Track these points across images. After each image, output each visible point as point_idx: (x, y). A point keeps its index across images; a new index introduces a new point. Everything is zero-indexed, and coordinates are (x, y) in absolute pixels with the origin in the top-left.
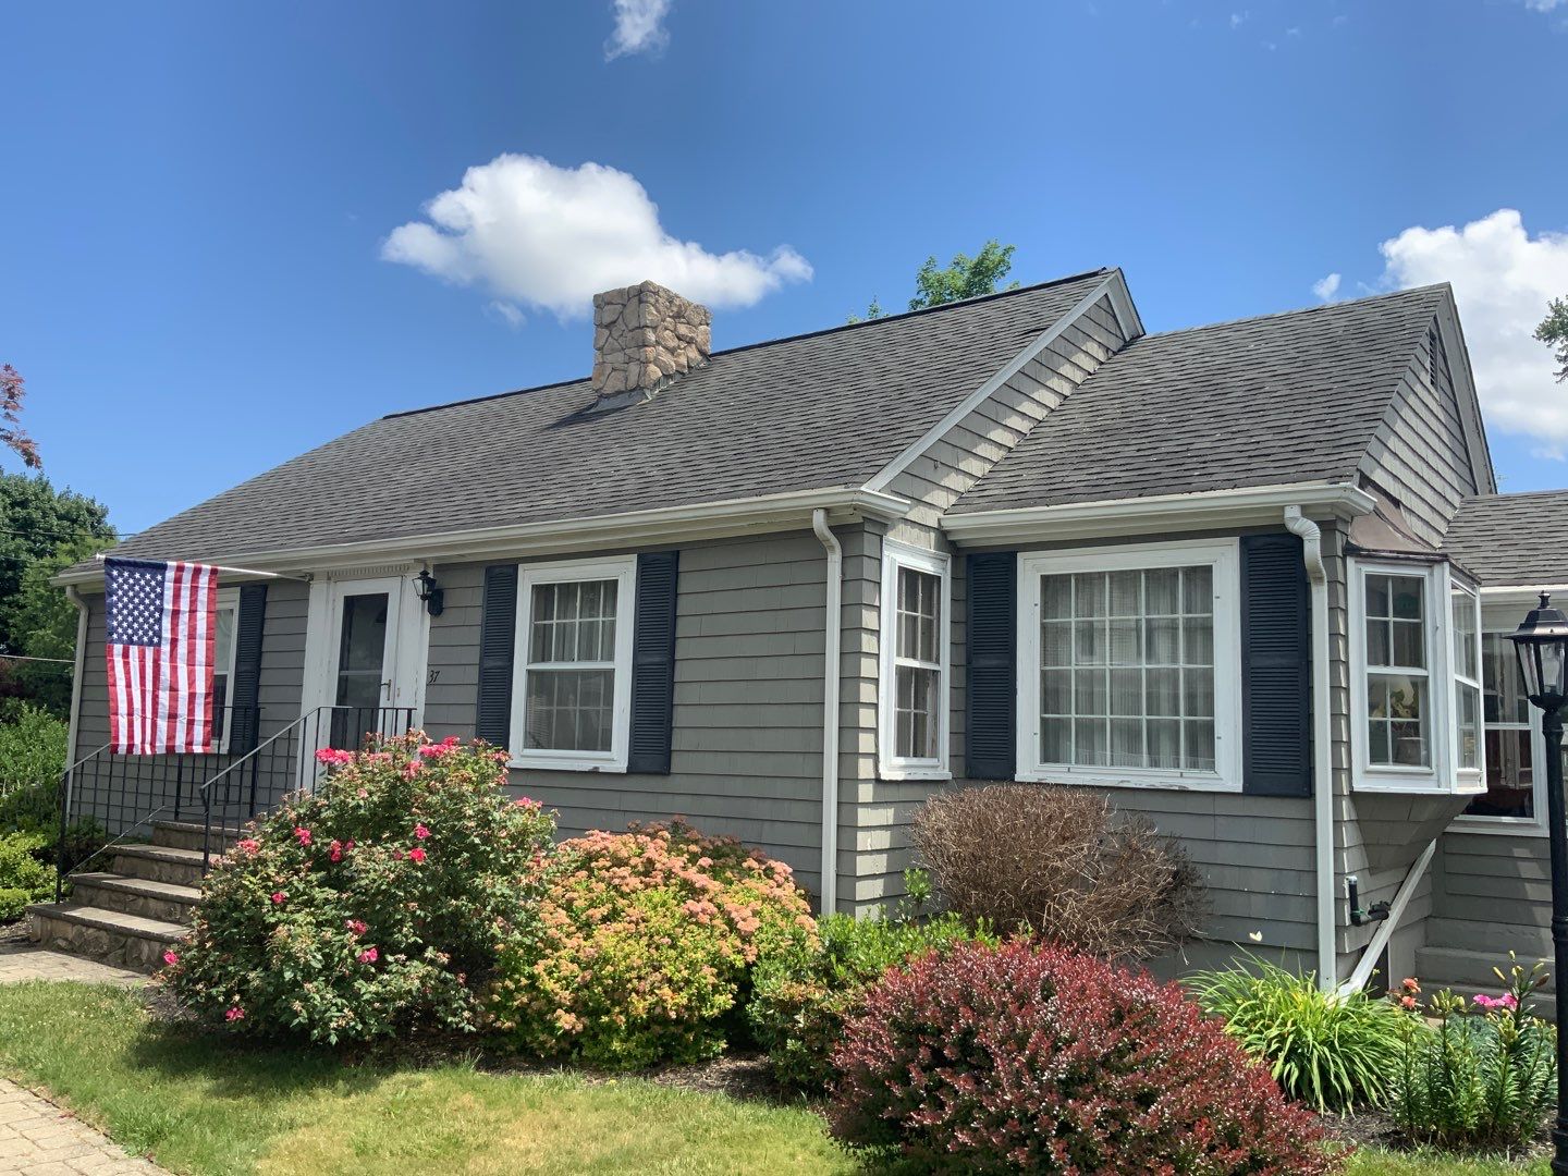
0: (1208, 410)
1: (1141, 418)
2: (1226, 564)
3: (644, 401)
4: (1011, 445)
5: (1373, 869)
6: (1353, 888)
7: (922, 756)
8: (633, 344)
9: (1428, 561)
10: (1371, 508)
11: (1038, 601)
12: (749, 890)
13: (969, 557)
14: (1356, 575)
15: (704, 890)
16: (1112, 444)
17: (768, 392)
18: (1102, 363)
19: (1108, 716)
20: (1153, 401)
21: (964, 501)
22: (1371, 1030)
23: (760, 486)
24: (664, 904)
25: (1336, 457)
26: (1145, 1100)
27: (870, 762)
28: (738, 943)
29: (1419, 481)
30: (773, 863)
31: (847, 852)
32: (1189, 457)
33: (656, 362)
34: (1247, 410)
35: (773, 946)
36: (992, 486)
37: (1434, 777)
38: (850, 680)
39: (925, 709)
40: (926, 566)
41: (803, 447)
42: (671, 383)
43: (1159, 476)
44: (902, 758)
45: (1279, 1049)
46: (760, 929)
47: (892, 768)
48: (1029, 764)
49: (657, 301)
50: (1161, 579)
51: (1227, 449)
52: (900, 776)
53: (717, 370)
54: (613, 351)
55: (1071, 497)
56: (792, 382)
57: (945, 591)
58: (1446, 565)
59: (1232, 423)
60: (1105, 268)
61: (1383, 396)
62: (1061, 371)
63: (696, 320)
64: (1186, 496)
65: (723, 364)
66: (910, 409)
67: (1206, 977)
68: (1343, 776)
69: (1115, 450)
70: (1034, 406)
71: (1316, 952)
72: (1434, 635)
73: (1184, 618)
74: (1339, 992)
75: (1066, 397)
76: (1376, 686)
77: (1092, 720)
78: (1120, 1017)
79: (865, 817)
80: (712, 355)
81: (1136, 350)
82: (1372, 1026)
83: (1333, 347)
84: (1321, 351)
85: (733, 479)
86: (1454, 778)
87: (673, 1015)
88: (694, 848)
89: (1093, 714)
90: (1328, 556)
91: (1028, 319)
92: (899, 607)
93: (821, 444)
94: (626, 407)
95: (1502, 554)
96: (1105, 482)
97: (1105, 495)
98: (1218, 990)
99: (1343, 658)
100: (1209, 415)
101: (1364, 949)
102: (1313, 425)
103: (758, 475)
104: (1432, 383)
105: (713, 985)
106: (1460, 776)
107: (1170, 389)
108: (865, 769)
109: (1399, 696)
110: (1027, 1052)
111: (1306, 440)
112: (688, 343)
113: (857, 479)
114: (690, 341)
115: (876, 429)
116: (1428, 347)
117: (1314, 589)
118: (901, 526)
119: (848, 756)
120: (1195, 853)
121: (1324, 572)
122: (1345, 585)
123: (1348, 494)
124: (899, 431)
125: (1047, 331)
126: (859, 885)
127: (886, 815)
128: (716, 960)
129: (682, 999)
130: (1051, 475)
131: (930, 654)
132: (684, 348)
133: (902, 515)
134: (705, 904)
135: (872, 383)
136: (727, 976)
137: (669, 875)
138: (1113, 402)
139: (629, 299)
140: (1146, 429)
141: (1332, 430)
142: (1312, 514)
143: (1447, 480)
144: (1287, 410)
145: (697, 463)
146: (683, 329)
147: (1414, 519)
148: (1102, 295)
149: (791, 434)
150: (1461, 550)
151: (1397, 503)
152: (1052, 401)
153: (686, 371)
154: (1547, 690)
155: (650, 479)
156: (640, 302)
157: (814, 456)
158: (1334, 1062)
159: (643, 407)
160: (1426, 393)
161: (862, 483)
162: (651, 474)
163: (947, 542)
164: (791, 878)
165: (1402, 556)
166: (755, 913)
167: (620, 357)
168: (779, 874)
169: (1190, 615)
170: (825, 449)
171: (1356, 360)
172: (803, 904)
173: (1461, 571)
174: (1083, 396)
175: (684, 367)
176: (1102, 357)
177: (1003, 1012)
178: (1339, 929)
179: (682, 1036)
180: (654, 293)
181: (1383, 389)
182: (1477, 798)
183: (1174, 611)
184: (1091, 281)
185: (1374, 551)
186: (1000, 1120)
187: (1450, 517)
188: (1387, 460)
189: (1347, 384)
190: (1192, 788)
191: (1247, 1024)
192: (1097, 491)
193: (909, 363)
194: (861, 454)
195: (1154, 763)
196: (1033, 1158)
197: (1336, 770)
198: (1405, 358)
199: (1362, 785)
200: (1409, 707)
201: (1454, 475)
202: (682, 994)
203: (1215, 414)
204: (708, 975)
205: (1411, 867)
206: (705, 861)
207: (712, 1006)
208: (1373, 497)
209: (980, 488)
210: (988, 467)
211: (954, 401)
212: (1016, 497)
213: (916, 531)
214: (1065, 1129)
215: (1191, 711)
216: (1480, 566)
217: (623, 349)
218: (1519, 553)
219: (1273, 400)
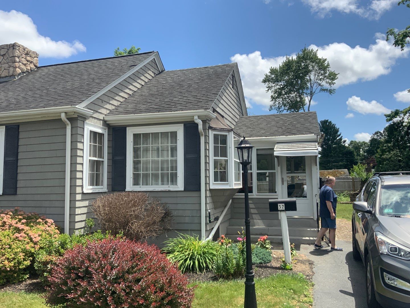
0: (178, 91)
1: (161, 92)
2: (180, 131)
3: (15, 80)
4: (127, 98)
5: (215, 208)
6: (209, 213)
7: (99, 185)
8: (11, 62)
9: (228, 131)
10: (215, 117)
11: (132, 141)
12: (38, 228)
13: (113, 128)
14: (211, 134)
15: (23, 230)
16: (153, 98)
17: (54, 78)
18: (153, 77)
19: (151, 172)
20: (165, 88)
21: (111, 112)
22: (211, 250)
23: (45, 105)
24: (8, 235)
25: (207, 104)
26: (138, 281)
27: (80, 188)
28: (33, 245)
29: (229, 112)
30: (47, 220)
31: (72, 215)
32: (172, 103)
33: (19, 67)
34: (187, 91)
35: (45, 245)
36: (120, 108)
37: (229, 184)
38: (74, 164)
39: (99, 172)
40: (100, 131)
41: (61, 94)
42: (25, 74)
43: (164, 107)
44: (91, 186)
45: (188, 258)
46: (41, 240)
47: (88, 189)
48: (130, 186)
49: (19, 49)
50: (165, 135)
51: (181, 101)
52: (90, 191)
53: (40, 71)
54: (5, 63)
55: (141, 112)
56: (62, 76)
57: (105, 138)
58: (232, 132)
59: (184, 94)
60: (154, 51)
61: (219, 89)
62: (141, 78)
63: (33, 56)
64: (170, 112)
65: (42, 70)
66: (95, 85)
67: (171, 240)
68: (208, 185)
69: (154, 100)
70: (133, 87)
71: (201, 230)
72: (229, 149)
73: (170, 145)
74: (206, 240)
75: (143, 85)
76: (216, 162)
77: (147, 173)
78: (134, 257)
79: (78, 204)
80: (39, 67)
81: (162, 75)
82: (211, 249)
83: (209, 76)
84: (206, 77)
85: (37, 103)
86: (233, 184)
87: (8, 269)
88: (20, 217)
89: (147, 171)
90: (204, 129)
91: (132, 62)
92: (90, 142)
93: (67, 94)
94: (9, 81)
95: (247, 130)
96: (150, 108)
97: (150, 112)
98: (174, 243)
99: (208, 155)
100: (178, 92)
101: (213, 228)
102: (202, 96)
103: (45, 102)
104: (233, 87)
105: (24, 259)
106: (235, 184)
107: (170, 85)
108: (78, 190)
109: (221, 164)
110: (104, 272)
111: (200, 99)
112: (30, 62)
113: (75, 104)
114: (31, 62)
115: (84, 90)
116: (232, 78)
117: (201, 137)
118: (91, 119)
119: (73, 186)
120: (171, 207)
121: (203, 133)
122: (209, 137)
123: (209, 113)
124: (91, 91)
125: (137, 66)
126: (76, 224)
127: (86, 203)
128: (25, 251)
129: (12, 264)
130: (136, 106)
131: (101, 155)
132: (29, 64)
133: (91, 115)
134: (22, 234)
135: (86, 77)
136: (29, 255)
137: (10, 226)
138: (155, 87)
139: (10, 48)
140: (162, 95)
141: (207, 97)
142: (200, 118)
143: (236, 112)
144: (197, 91)
145: (27, 98)
146: (29, 58)
147: (227, 121)
148: (153, 58)
149: (58, 91)
150: (238, 129)
151: (223, 117)
152: (139, 86)
153: (30, 71)
154: (244, 161)
155: (11, 103)
156: (13, 49)
157: (64, 97)
158: (201, 259)
159: (14, 81)
160: (231, 90)
161: (76, 105)
162: (12, 101)
163: (105, 123)
164: (54, 224)
165: (222, 129)
166: (39, 235)
167: (7, 65)
168: (49, 223)
169: (172, 145)
170: (68, 95)
171: (214, 80)
172: (57, 231)
173: (236, 133)
174: (147, 85)
175: (29, 70)
176: (153, 75)
177: (99, 260)
178: (206, 224)
179: (13, 275)
180: (18, 46)
181: (219, 87)
182: (240, 189)
183: (168, 143)
184: (150, 54)
185: (215, 128)
186: (93, 293)
187: (236, 121)
188: (220, 105)
189: (211, 86)
190: (171, 190)
191: (181, 251)
192: (148, 111)
193: (97, 72)
194: (78, 97)
195: (163, 184)
196: (103, 303)
197: (206, 184)
198: (225, 80)
199: (212, 187)
200: (223, 167)
201: (238, 111)
202: (12, 262)
203: (179, 92)
204: (21, 256)
205: (225, 207)
206: (24, 221)
207: (23, 265)
208: (215, 114)
209: (116, 109)
210: (119, 103)
211: (108, 83)
212: (126, 111)
213: (96, 120)
214: (114, 293)
215: (172, 170)
216: (242, 133)
217: (8, 63)
218: (251, 130)
219: (194, 89)
